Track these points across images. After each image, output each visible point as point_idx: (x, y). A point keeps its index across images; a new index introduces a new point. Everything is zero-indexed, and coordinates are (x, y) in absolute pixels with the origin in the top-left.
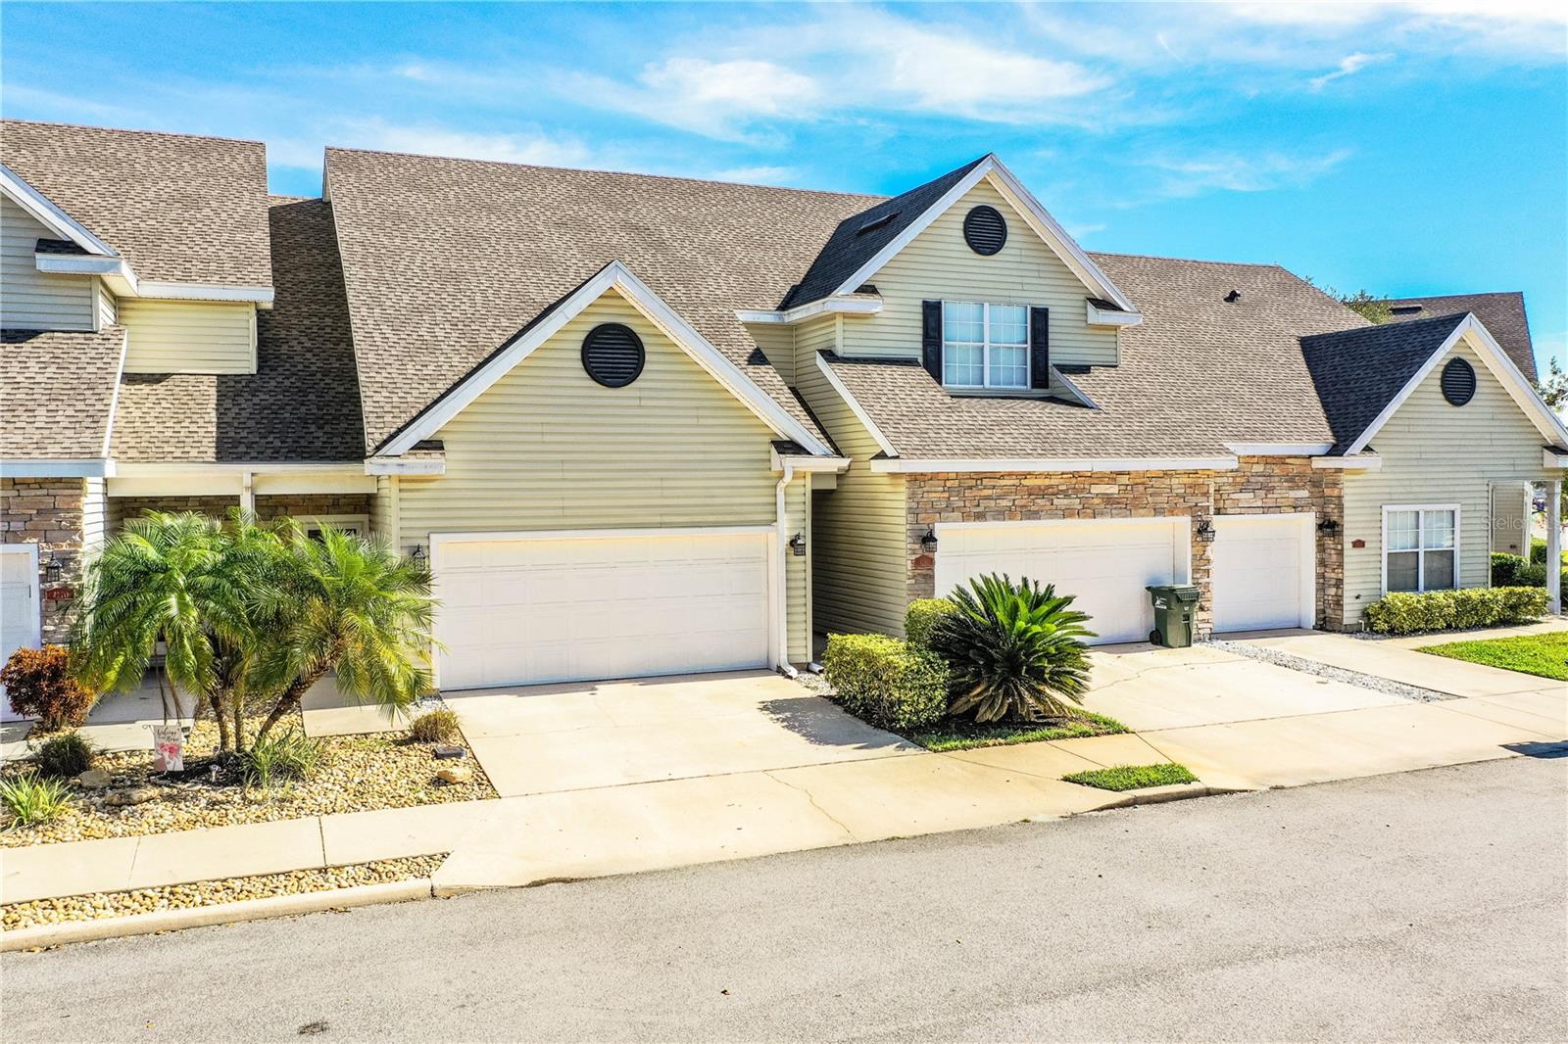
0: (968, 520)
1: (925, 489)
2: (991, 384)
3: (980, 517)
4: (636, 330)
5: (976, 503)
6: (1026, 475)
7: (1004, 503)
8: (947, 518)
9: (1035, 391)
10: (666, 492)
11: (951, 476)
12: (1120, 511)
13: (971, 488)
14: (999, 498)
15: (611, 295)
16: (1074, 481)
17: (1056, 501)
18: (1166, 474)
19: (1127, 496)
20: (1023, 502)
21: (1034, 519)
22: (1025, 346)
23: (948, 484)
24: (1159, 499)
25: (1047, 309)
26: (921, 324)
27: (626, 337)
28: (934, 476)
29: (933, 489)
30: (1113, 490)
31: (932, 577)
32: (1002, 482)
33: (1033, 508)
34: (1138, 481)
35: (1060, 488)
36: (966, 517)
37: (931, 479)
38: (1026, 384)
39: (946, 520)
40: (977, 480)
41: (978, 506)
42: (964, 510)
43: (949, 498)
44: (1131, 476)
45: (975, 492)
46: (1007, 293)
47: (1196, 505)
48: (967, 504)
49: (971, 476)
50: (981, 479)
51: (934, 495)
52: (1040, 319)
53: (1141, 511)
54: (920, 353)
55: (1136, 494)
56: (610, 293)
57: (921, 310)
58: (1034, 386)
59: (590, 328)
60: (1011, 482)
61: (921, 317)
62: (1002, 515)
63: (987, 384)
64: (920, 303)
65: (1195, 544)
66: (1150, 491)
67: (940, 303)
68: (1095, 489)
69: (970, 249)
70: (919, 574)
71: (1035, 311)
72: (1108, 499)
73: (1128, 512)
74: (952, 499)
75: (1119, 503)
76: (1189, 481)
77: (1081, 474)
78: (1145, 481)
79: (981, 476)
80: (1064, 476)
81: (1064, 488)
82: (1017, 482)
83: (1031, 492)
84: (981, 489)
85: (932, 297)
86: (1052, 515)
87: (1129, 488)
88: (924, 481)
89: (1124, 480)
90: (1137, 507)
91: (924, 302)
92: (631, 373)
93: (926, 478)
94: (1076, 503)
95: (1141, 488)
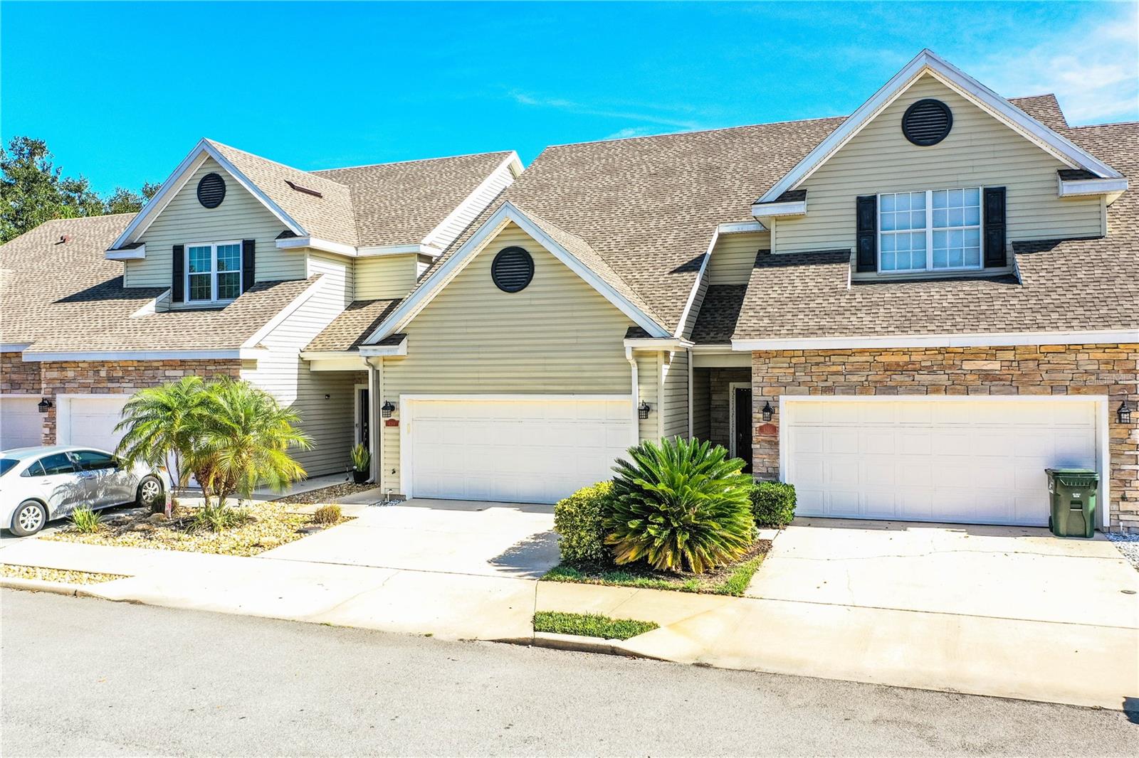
0: (815, 393)
1: (770, 365)
2: (934, 266)
3: (828, 390)
4: (528, 250)
5: (824, 377)
6: (881, 352)
7: (854, 378)
8: (792, 391)
9: (988, 270)
10: (548, 368)
11: (796, 354)
12: (1002, 388)
13: (817, 364)
14: (851, 373)
15: (513, 227)
16: (940, 357)
17: (917, 377)
18: (1068, 348)
19: (1012, 372)
20: (878, 378)
21: (889, 394)
22: (978, 226)
23: (794, 361)
24: (1059, 376)
25: (1004, 188)
26: (854, 218)
27: (521, 256)
28: (780, 354)
29: (778, 365)
30: (995, 366)
31: (777, 444)
32: (852, 359)
33: (889, 384)
34: (1027, 356)
35: (923, 364)
36: (813, 390)
37: (776, 357)
38: (979, 264)
39: (792, 393)
40: (825, 357)
41: (826, 381)
42: (810, 384)
43: (795, 373)
44: (1018, 352)
45: (822, 368)
46: (955, 178)
47: (1116, 383)
48: (814, 379)
49: (818, 353)
50: (830, 356)
51: (777, 370)
52: (995, 201)
53: (1031, 388)
54: (854, 244)
55: (1024, 370)
56: (512, 225)
57: (854, 205)
58: (987, 265)
59: (497, 251)
60: (864, 359)
61: (854, 212)
62: (851, 390)
63: (930, 267)
64: (854, 199)
65: (1114, 426)
66: (1044, 367)
67: (875, 197)
68: (967, 366)
69: (910, 143)
70: (762, 440)
71: (989, 193)
72: (987, 376)
73: (1015, 390)
74: (797, 374)
75: (1001, 380)
76: (1105, 356)
77: (950, 350)
78: (1040, 355)
79: (829, 353)
80: (927, 352)
81: (929, 364)
82: (871, 359)
83: (887, 368)
84: (829, 366)
85: (866, 193)
86: (916, 391)
87: (1015, 364)
88: (769, 358)
89: (1010, 355)
90: (1026, 384)
91: (858, 198)
92: (524, 281)
93: (771, 356)
94: (942, 379)
95: (1032, 365)
